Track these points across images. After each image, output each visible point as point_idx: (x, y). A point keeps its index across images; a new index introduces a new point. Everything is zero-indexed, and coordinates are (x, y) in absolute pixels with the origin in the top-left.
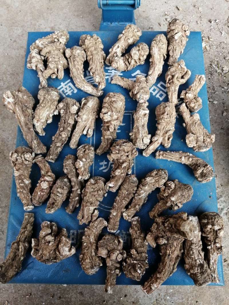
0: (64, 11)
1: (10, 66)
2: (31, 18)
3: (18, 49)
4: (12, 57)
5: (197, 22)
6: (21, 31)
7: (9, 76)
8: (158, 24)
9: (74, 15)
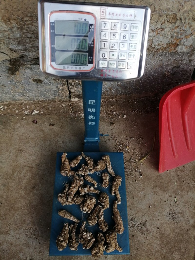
0: (68, 133)
1: (44, 160)
2: (54, 137)
3: (48, 152)
4: (45, 155)
5: (125, 138)
6: (49, 143)
7: (44, 165)
8: (108, 140)
9: (73, 135)
